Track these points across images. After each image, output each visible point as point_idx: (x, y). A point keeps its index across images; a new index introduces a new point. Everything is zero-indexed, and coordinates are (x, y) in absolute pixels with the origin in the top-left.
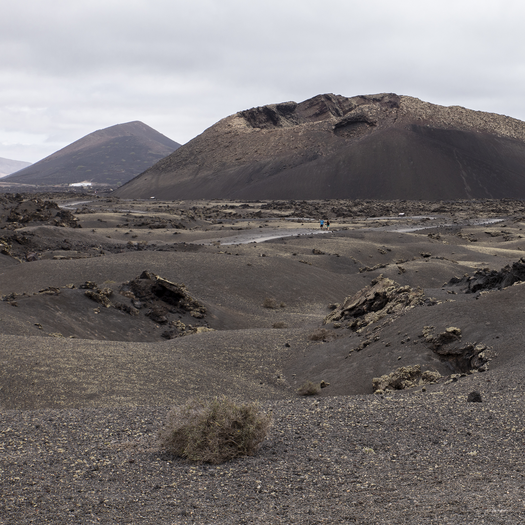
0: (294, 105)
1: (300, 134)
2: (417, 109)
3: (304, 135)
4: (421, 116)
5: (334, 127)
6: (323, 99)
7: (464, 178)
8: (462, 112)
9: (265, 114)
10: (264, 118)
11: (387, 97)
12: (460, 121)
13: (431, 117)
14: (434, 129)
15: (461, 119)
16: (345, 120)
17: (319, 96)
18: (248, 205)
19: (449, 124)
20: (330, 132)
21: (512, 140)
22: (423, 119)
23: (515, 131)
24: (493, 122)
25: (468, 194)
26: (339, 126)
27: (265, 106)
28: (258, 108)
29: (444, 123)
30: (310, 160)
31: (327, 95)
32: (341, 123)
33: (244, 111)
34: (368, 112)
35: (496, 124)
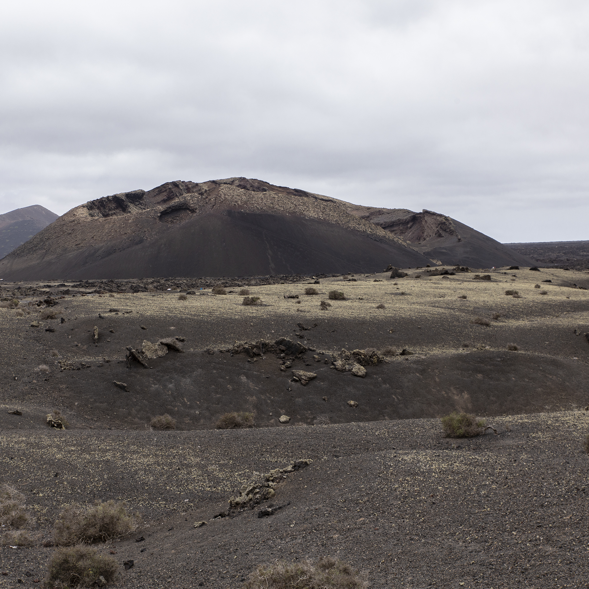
0: (143, 193)
1: (130, 221)
2: (233, 196)
3: (134, 222)
4: (236, 202)
5: (159, 215)
6: (170, 186)
7: (269, 256)
8: (274, 198)
9: (115, 202)
10: (114, 206)
11: (237, 181)
12: (272, 205)
13: (246, 203)
14: (247, 213)
15: (273, 204)
16: (170, 208)
17: (167, 184)
18: (64, 285)
19: (261, 209)
20: (156, 219)
21: (318, 221)
22: (238, 204)
23: (323, 213)
24: (302, 206)
25: (272, 271)
26: (164, 214)
27: (115, 195)
28: (108, 197)
29: (257, 208)
30: (137, 244)
31: (175, 183)
32: (165, 210)
33: (94, 200)
34: (190, 200)
35: (305, 207)
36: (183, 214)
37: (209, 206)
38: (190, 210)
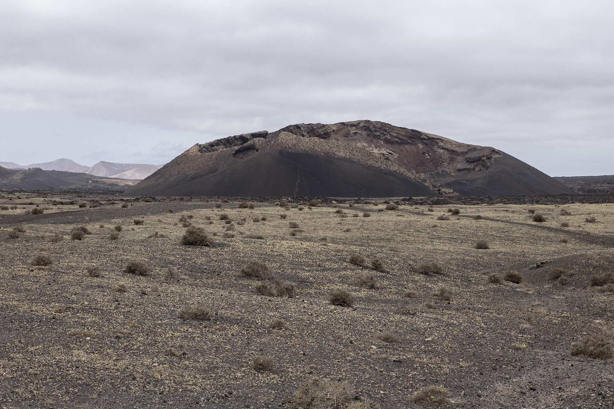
0: (266, 133)
2: (287, 140)
4: (288, 144)
5: (233, 152)
7: (297, 184)
8: (316, 142)
9: (241, 140)
10: (240, 142)
11: (363, 123)
12: (312, 147)
13: (295, 145)
14: (293, 153)
15: (314, 146)
16: (242, 148)
17: (290, 126)
19: (304, 150)
20: (230, 155)
21: (344, 160)
22: (289, 146)
23: (350, 153)
24: (336, 148)
26: (238, 152)
28: (235, 136)
29: (301, 149)
30: (212, 172)
31: (298, 125)
32: (239, 149)
34: (257, 142)
35: (338, 149)
36: (250, 152)
37: (269, 147)
38: (256, 150)
